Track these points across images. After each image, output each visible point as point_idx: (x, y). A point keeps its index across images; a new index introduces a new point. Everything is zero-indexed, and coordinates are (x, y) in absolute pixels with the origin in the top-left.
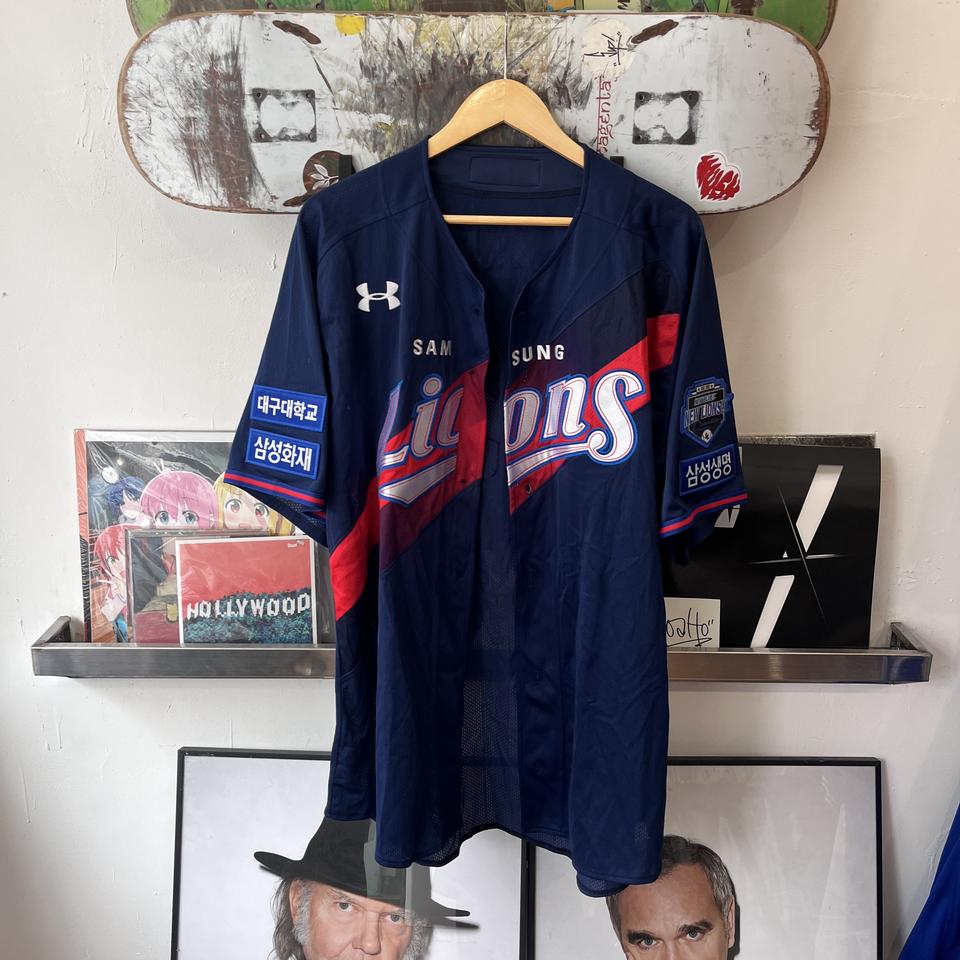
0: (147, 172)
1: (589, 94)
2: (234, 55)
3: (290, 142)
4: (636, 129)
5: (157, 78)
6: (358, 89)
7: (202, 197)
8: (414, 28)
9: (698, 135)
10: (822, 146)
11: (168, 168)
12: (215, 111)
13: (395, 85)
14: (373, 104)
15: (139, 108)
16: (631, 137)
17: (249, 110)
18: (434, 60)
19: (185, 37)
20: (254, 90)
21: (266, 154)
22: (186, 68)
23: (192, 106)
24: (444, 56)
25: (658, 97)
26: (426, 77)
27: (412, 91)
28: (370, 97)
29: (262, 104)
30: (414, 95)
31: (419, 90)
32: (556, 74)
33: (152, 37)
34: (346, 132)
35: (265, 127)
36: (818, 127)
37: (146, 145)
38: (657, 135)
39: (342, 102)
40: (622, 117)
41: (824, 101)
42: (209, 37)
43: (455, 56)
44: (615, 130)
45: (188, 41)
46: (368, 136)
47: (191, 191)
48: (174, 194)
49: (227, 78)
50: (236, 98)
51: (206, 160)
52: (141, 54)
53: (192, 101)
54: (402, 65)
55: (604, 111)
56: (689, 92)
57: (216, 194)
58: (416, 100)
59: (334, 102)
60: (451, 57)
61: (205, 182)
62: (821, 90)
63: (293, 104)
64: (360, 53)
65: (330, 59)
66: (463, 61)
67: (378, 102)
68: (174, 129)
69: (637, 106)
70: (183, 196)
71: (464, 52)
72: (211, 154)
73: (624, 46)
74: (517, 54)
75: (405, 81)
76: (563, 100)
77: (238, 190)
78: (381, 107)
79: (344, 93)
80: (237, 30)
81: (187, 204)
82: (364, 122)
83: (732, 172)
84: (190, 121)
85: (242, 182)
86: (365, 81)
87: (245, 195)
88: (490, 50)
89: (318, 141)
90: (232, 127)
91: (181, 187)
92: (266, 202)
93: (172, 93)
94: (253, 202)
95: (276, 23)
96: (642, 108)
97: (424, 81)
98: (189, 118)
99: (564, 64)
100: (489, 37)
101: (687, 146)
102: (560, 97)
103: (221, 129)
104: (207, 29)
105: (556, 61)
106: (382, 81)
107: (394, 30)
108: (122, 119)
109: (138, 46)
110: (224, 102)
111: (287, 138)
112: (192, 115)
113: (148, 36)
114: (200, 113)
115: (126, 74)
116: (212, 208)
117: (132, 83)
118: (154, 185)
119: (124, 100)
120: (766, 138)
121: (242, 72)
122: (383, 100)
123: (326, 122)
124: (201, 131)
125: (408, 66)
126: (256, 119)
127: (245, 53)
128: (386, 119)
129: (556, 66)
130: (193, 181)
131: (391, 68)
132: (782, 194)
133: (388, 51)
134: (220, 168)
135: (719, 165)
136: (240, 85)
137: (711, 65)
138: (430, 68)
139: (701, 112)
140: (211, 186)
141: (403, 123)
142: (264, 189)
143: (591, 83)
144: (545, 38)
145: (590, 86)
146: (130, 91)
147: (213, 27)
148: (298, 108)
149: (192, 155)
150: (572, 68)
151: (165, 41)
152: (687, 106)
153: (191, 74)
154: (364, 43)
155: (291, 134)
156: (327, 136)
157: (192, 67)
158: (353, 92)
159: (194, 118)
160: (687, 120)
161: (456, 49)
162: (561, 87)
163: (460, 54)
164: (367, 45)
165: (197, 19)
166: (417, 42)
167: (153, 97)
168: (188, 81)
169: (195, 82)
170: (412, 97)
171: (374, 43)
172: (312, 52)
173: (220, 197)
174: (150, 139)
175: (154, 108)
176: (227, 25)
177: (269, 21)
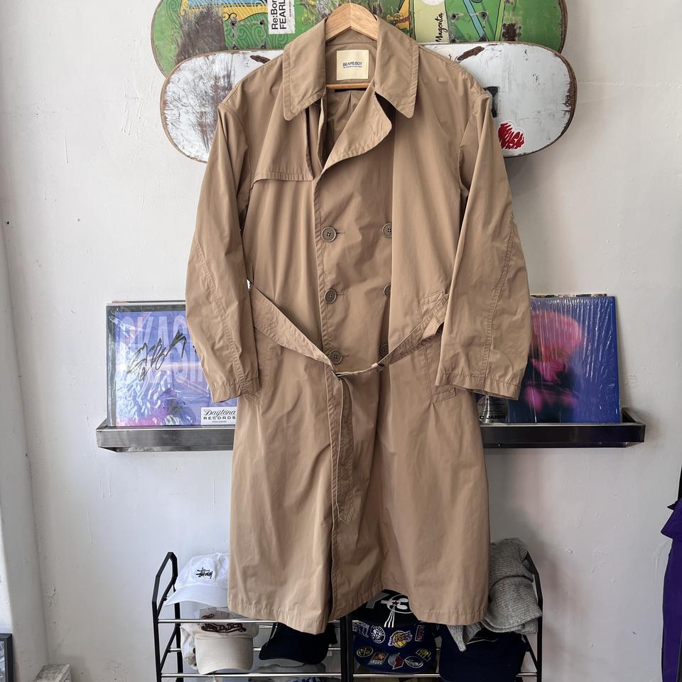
2: (228, 76)
5: (184, 90)
9: (498, 112)
10: (573, 116)
11: (189, 141)
15: (173, 108)
19: (200, 67)
22: (201, 84)
23: (204, 105)
33: (181, 67)
37: (177, 128)
42: (214, 66)
45: (202, 69)
48: (193, 156)
49: (224, 89)
51: (211, 136)
53: (204, 102)
56: (492, 87)
62: (571, 82)
68: (193, 119)
70: (198, 156)
72: (214, 132)
80: (230, 62)
81: (200, 161)
83: (519, 133)
84: (202, 114)
93: (192, 99)
95: (251, 57)
98: (202, 112)
104: (213, 62)
108: (163, 114)
112: (204, 110)
113: (178, 67)
114: (208, 109)
115: (166, 89)
117: (169, 94)
118: (181, 151)
119: (164, 104)
120: (539, 112)
121: (233, 85)
124: (209, 119)
127: (234, 74)
130: (204, 148)
135: (511, 129)
137: (504, 71)
139: (499, 98)
146: (168, 98)
147: (216, 61)
149: (204, 133)
151: (188, 70)
153: (203, 88)
157: (204, 83)
159: (205, 112)
165: (207, 57)
167: (181, 101)
168: (201, 92)
169: (206, 92)
174: (179, 125)
175: (181, 107)
176: (224, 60)
177: (248, 56)
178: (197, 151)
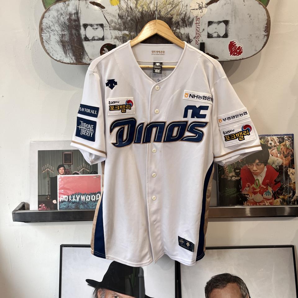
0: (49, 53)
1: (193, 22)
2: (77, 13)
3: (96, 41)
4: (208, 33)
5: (52, 22)
6: (118, 23)
7: (67, 60)
8: (135, 3)
9: (229, 35)
10: (268, 38)
11: (56, 51)
12: (71, 31)
13: (130, 21)
14: (122, 28)
15: (46, 32)
16: (207, 36)
17: (82, 31)
18: (142, 13)
19: (61, 8)
20: (84, 24)
21: (88, 45)
22: (62, 18)
23: (63, 30)
24: (145, 11)
25: (215, 23)
26: (140, 18)
27: (135, 23)
28: (121, 25)
29: (87, 29)
30: (136, 25)
31: (137, 23)
32: (182, 16)
33: (50, 9)
34: (114, 37)
35: (87, 36)
36: (267, 32)
37: (49, 44)
38: (215, 35)
39: (112, 27)
40: (204, 30)
41: (269, 23)
42: (69, 7)
43: (149, 11)
44: (202, 34)
45: (62, 9)
46: (121, 38)
47: (64, 58)
48: (58, 60)
49: (75, 21)
50: (78, 27)
51: (68, 48)
52: (47, 14)
53: (64, 28)
54: (132, 15)
55: (198, 28)
56: (225, 21)
57: (72, 59)
58: (137, 26)
59: (110, 27)
60: (148, 11)
61: (68, 55)
62: (268, 20)
63: (97, 28)
64: (118, 11)
65: (108, 13)
66: (152, 13)
67: (124, 27)
68: (58, 38)
69: (208, 26)
70: (61, 60)
71: (152, 10)
72: (70, 46)
73: (204, 6)
74: (169, 10)
75: (133, 20)
76: (184, 25)
77: (79, 57)
78: (125, 29)
79: (113, 24)
80: (78, 5)
81: (62, 63)
82: (119, 34)
83: (240, 47)
84: (63, 35)
85: (80, 55)
86: (120, 20)
87: (81, 59)
88: (160, 9)
89: (105, 40)
90: (76, 36)
91: (60, 57)
92: (88, 61)
93: (57, 26)
94: (84, 61)
95: (91, 2)
96: (210, 26)
97: (139, 20)
98: (62, 35)
99: (184, 13)
100: (160, 5)
101: (225, 38)
102: (183, 24)
103: (73, 37)
104: (68, 5)
105: (182, 12)
106: (125, 20)
107: (129, 4)
108: (41, 36)
109: (45, 12)
110: (74, 29)
111: (95, 40)
112: (64, 33)
113: (49, 9)
114: (66, 33)
115: (42, 21)
116: (71, 64)
117: (44, 24)
118: (51, 57)
119: (41, 30)
120: (251, 35)
121: (80, 19)
122: (126, 26)
123: (107, 34)
124: (67, 38)
125: (134, 15)
126: (84, 34)
127: (80, 12)
128: (127, 32)
129: (182, 13)
130: (64, 55)
131: (128, 16)
132: (256, 54)
133: (127, 10)
134: (73, 50)
135: (236, 44)
136: (79, 23)
137: (232, 11)
138: (141, 16)
139: (229, 27)
140: (70, 56)
141: (132, 34)
142: (87, 57)
143: (193, 19)
144: (178, 5)
145: (193, 20)
146: (43, 27)
147: (70, 4)
148: (98, 29)
149: (64, 46)
150: (187, 14)
151: (55, 10)
152: (225, 25)
153: (63, 20)
154: (119, 8)
155: (96, 38)
156: (108, 39)
157: (63, 17)
158: (116, 24)
159: (64, 34)
160: (225, 30)
161: (149, 9)
162: (183, 20)
163: (150, 11)
164: (120, 8)
165: (65, 2)
166: (136, 7)
167: (51, 28)
168: (62, 22)
169: (64, 23)
170: (135, 25)
171: (122, 8)
172: (102, 11)
173: (73, 60)
174: (50, 42)
175: (51, 31)
176: (74, 3)
177: (88, 2)
178: (61, 57)
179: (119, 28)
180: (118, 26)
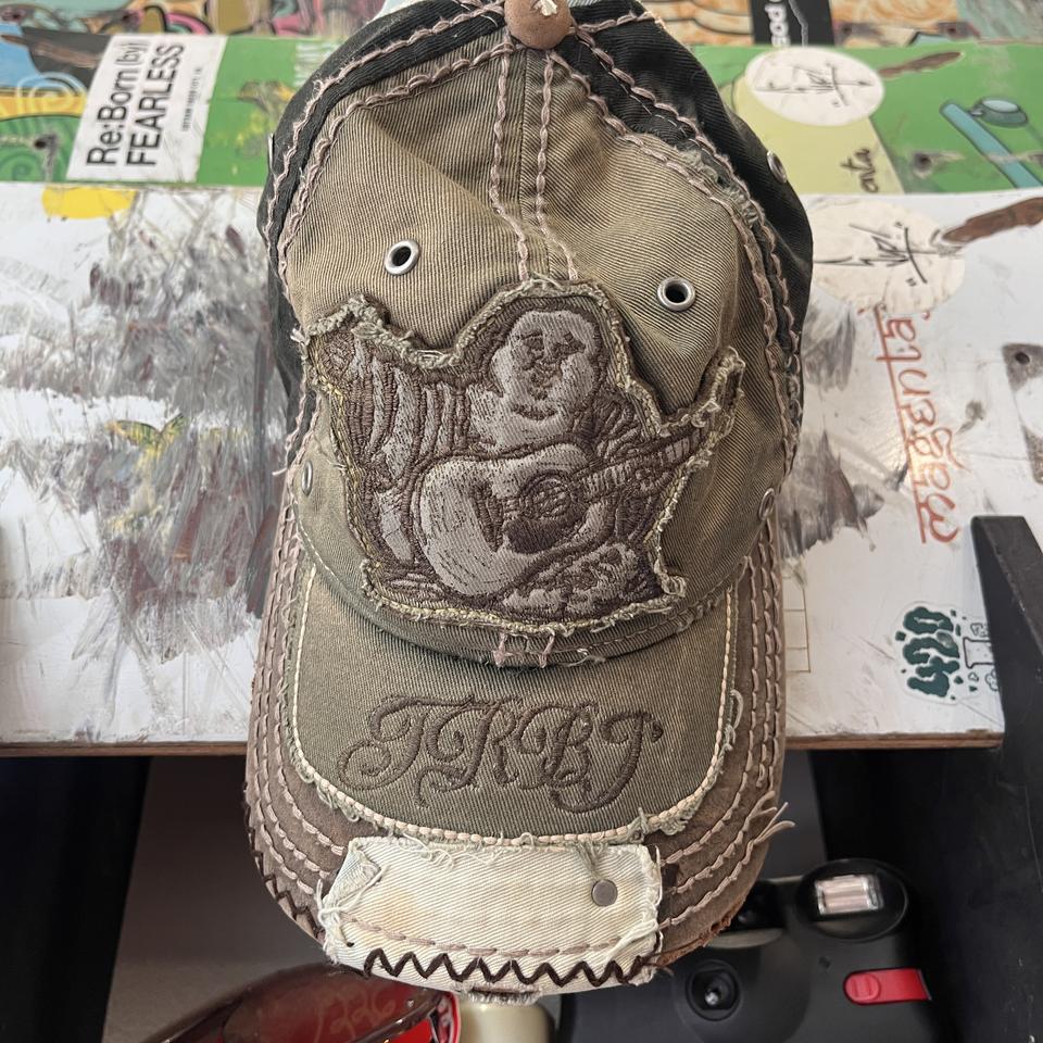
6: (66, 332)
13: (199, 323)
14: (109, 370)
28: (102, 352)
40: (976, 410)
67: (127, 363)
69: (1016, 379)
75: (232, 312)
78: (136, 381)
79: (13, 342)
86: (96, 312)
106: (153, 313)
141: (208, 422)
179: (74, 374)
180: (69, 355)
